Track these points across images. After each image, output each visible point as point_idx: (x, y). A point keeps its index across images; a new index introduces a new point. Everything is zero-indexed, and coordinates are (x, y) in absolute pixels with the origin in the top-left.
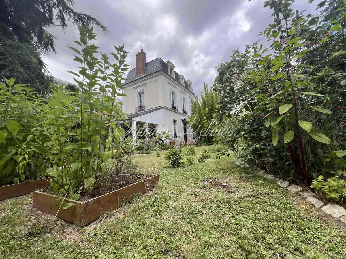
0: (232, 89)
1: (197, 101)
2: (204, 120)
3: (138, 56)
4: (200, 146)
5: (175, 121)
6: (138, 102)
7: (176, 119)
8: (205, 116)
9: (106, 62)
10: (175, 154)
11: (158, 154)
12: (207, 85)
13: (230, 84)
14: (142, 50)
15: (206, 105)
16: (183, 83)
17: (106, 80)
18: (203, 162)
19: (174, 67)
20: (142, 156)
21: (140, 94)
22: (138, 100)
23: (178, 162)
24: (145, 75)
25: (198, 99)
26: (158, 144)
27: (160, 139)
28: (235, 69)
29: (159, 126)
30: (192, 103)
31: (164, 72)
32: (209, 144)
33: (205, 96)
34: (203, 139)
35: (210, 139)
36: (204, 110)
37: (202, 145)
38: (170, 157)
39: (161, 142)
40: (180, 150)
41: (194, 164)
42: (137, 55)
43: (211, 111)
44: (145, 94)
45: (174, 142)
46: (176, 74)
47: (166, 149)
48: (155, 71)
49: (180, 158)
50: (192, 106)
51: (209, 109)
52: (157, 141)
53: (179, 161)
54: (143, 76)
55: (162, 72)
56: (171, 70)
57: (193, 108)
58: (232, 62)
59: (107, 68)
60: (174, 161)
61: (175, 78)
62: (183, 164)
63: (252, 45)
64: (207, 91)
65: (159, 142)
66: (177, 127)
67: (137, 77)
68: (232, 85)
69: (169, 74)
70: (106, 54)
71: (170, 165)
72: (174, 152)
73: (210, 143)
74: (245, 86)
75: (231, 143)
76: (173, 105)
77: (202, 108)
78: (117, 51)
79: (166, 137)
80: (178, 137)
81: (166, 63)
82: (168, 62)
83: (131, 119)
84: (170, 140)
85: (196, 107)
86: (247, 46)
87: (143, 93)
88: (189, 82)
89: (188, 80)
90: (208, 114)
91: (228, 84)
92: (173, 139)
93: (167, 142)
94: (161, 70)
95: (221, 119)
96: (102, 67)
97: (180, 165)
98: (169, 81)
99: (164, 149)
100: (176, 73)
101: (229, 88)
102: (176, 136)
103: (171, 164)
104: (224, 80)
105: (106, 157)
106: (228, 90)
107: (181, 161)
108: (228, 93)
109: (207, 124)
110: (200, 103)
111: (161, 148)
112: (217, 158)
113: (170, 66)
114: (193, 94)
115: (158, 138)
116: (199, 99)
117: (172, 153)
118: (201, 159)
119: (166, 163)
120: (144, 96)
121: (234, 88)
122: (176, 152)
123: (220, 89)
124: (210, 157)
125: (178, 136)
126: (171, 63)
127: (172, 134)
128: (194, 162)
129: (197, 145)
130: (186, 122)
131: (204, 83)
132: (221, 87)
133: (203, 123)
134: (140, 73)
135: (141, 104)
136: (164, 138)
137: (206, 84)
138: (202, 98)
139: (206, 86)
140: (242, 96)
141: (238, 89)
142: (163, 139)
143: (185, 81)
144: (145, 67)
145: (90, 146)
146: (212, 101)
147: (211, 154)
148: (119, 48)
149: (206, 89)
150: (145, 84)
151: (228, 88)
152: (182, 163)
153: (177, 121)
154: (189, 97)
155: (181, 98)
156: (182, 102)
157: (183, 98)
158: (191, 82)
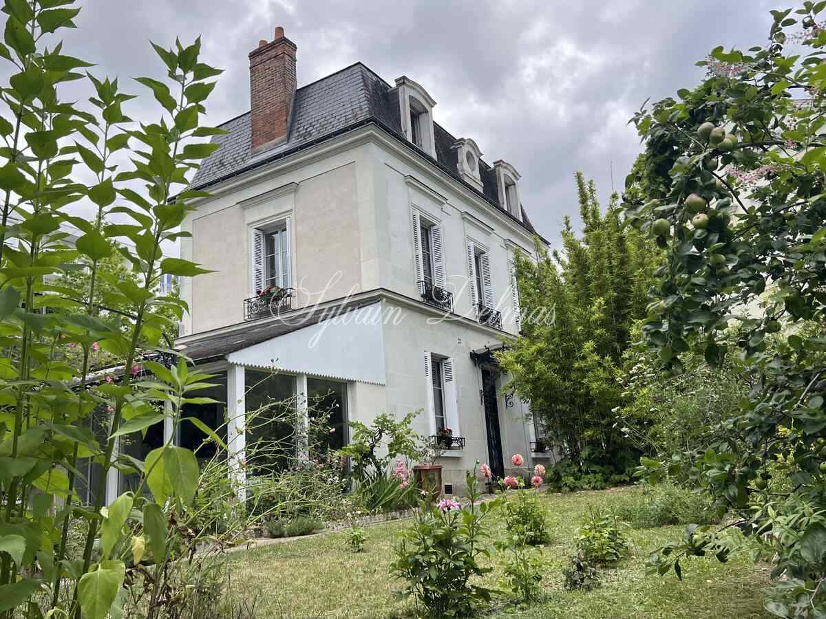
0: (717, 224)
1: (548, 262)
2: (584, 358)
3: (258, 59)
4: (573, 489)
5: (438, 363)
6: (258, 271)
7: (445, 354)
8: (589, 336)
9: (113, 116)
10: (444, 543)
11: (356, 542)
12: (591, 183)
13: (708, 200)
14: (280, 30)
15: (589, 282)
16: (472, 174)
17: (111, 199)
18: (589, 589)
19: (432, 103)
20: (275, 548)
21: (269, 236)
22: (258, 262)
23: (460, 586)
24: (294, 143)
25: (550, 254)
26: (356, 483)
27: (368, 455)
28: (728, 126)
30: (519, 274)
31: (382, 126)
32: (616, 477)
33: (584, 236)
34: (584, 453)
35: (621, 454)
36: (584, 307)
37: (578, 484)
38: (417, 563)
39: (371, 469)
40: (470, 521)
41: (546, 599)
42: (253, 56)
43: (619, 308)
44: (290, 234)
45: (439, 469)
46: (441, 135)
47: (397, 506)
48: (341, 126)
49: (471, 567)
50: (521, 289)
51: (607, 303)
52: (353, 463)
53: (468, 584)
54: (285, 148)
55: (371, 130)
56: (415, 117)
57: (529, 295)
58: (708, 89)
59: (118, 143)
60: (441, 583)
61: (435, 156)
62: (488, 599)
63: (800, 12)
64: (595, 214)
65: (359, 472)
66: (450, 389)
67: (255, 154)
68: (714, 204)
69: (410, 140)
70: (115, 82)
71: (421, 605)
72: (440, 532)
73: (622, 472)
74: (779, 200)
75: (733, 491)
76: (428, 283)
77: (570, 294)
78: (167, 68)
79: (397, 446)
80: (454, 444)
81: (393, 85)
82: (402, 81)
83: (222, 358)
84: (415, 457)
85: (542, 293)
86: (778, 16)
87: (282, 227)
88: (502, 172)
89: (498, 163)
90: (603, 324)
91: (693, 198)
92: (431, 452)
93: (400, 468)
94: (368, 121)
95: (672, 363)
96: (93, 138)
97: (473, 605)
98: (409, 171)
99: (388, 507)
100: (440, 133)
101: (701, 217)
102: (444, 438)
103: (427, 599)
104: (677, 177)
105: (98, 597)
106: (697, 227)
107: (474, 580)
108: (700, 244)
109: (601, 373)
110: (560, 269)
111: (372, 504)
112: (663, 570)
113: (411, 98)
114: (527, 226)
115: (358, 450)
116: (555, 254)
117: (429, 542)
118: (580, 568)
119: (399, 596)
120: (287, 243)
121: (727, 218)
122: (449, 534)
123: (657, 222)
124: (628, 554)
125: (456, 434)
126: (415, 86)
127: (427, 426)
128: (543, 589)
129: (555, 483)
130: (496, 364)
131: (579, 176)
132: (663, 215)
133: (580, 369)
134: (270, 137)
135: (273, 283)
136: (386, 451)
137: (586, 181)
138: (571, 245)
139: (587, 187)
140: (772, 249)
141: (750, 216)
142: (381, 452)
143: (484, 168)
144: (294, 107)
145: (20, 533)
146: (623, 262)
147: (632, 538)
148: (176, 52)
149: (589, 202)
150: (293, 188)
151: (695, 220)
152: (484, 594)
153: (449, 361)
154: (505, 245)
155: (469, 248)
156: (471, 267)
157: (475, 248)
158: (513, 171)
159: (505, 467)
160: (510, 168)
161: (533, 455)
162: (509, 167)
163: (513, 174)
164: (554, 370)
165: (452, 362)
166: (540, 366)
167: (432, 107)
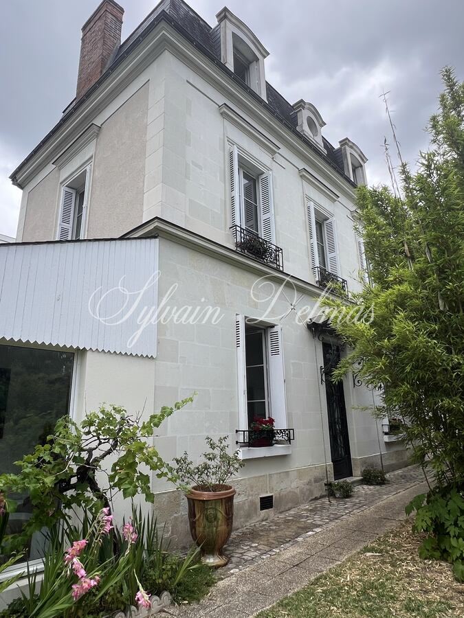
3: (88, 28)
5: (263, 333)
6: (64, 230)
16: (313, 138)
19: (265, 54)
22: (66, 221)
29: (89, 355)
42: (84, 27)
56: (245, 67)
66: (277, 368)
80: (278, 437)
82: (223, 14)
88: (349, 151)
102: (261, 432)
126: (240, 25)
153: (275, 329)
154: (353, 217)
155: (309, 208)
156: (310, 228)
157: (317, 212)
158: (359, 152)
159: (352, 456)
160: (356, 149)
161: (386, 439)
162: (354, 147)
163: (360, 156)
164: (430, 334)
165: (279, 331)
166: (402, 324)
167: (265, 57)
